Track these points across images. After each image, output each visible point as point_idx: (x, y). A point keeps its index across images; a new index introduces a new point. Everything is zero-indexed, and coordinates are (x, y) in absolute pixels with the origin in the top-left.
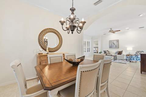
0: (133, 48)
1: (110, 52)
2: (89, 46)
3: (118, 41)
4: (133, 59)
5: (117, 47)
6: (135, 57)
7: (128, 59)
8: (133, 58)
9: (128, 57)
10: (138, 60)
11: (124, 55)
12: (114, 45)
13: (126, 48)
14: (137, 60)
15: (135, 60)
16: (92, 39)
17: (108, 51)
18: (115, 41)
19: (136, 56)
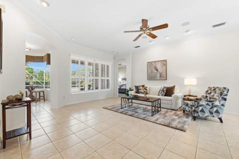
0: (198, 79)
1: (148, 89)
2: (108, 76)
3: (164, 63)
4: (202, 111)
5: (164, 77)
6: (207, 104)
7: (187, 108)
8: (200, 108)
9: (187, 105)
10: (214, 114)
11: (177, 98)
12: (156, 71)
13: (183, 79)
14: (211, 113)
15: (207, 114)
16: (114, 59)
17: (143, 86)
18: (160, 63)
19: (210, 103)
